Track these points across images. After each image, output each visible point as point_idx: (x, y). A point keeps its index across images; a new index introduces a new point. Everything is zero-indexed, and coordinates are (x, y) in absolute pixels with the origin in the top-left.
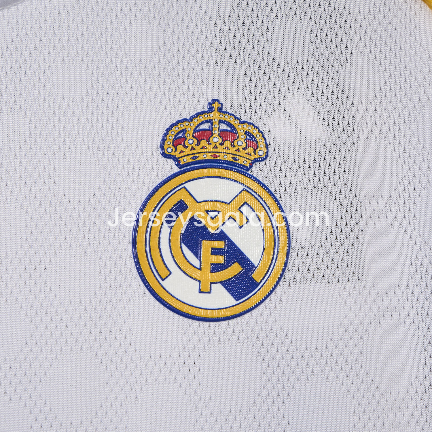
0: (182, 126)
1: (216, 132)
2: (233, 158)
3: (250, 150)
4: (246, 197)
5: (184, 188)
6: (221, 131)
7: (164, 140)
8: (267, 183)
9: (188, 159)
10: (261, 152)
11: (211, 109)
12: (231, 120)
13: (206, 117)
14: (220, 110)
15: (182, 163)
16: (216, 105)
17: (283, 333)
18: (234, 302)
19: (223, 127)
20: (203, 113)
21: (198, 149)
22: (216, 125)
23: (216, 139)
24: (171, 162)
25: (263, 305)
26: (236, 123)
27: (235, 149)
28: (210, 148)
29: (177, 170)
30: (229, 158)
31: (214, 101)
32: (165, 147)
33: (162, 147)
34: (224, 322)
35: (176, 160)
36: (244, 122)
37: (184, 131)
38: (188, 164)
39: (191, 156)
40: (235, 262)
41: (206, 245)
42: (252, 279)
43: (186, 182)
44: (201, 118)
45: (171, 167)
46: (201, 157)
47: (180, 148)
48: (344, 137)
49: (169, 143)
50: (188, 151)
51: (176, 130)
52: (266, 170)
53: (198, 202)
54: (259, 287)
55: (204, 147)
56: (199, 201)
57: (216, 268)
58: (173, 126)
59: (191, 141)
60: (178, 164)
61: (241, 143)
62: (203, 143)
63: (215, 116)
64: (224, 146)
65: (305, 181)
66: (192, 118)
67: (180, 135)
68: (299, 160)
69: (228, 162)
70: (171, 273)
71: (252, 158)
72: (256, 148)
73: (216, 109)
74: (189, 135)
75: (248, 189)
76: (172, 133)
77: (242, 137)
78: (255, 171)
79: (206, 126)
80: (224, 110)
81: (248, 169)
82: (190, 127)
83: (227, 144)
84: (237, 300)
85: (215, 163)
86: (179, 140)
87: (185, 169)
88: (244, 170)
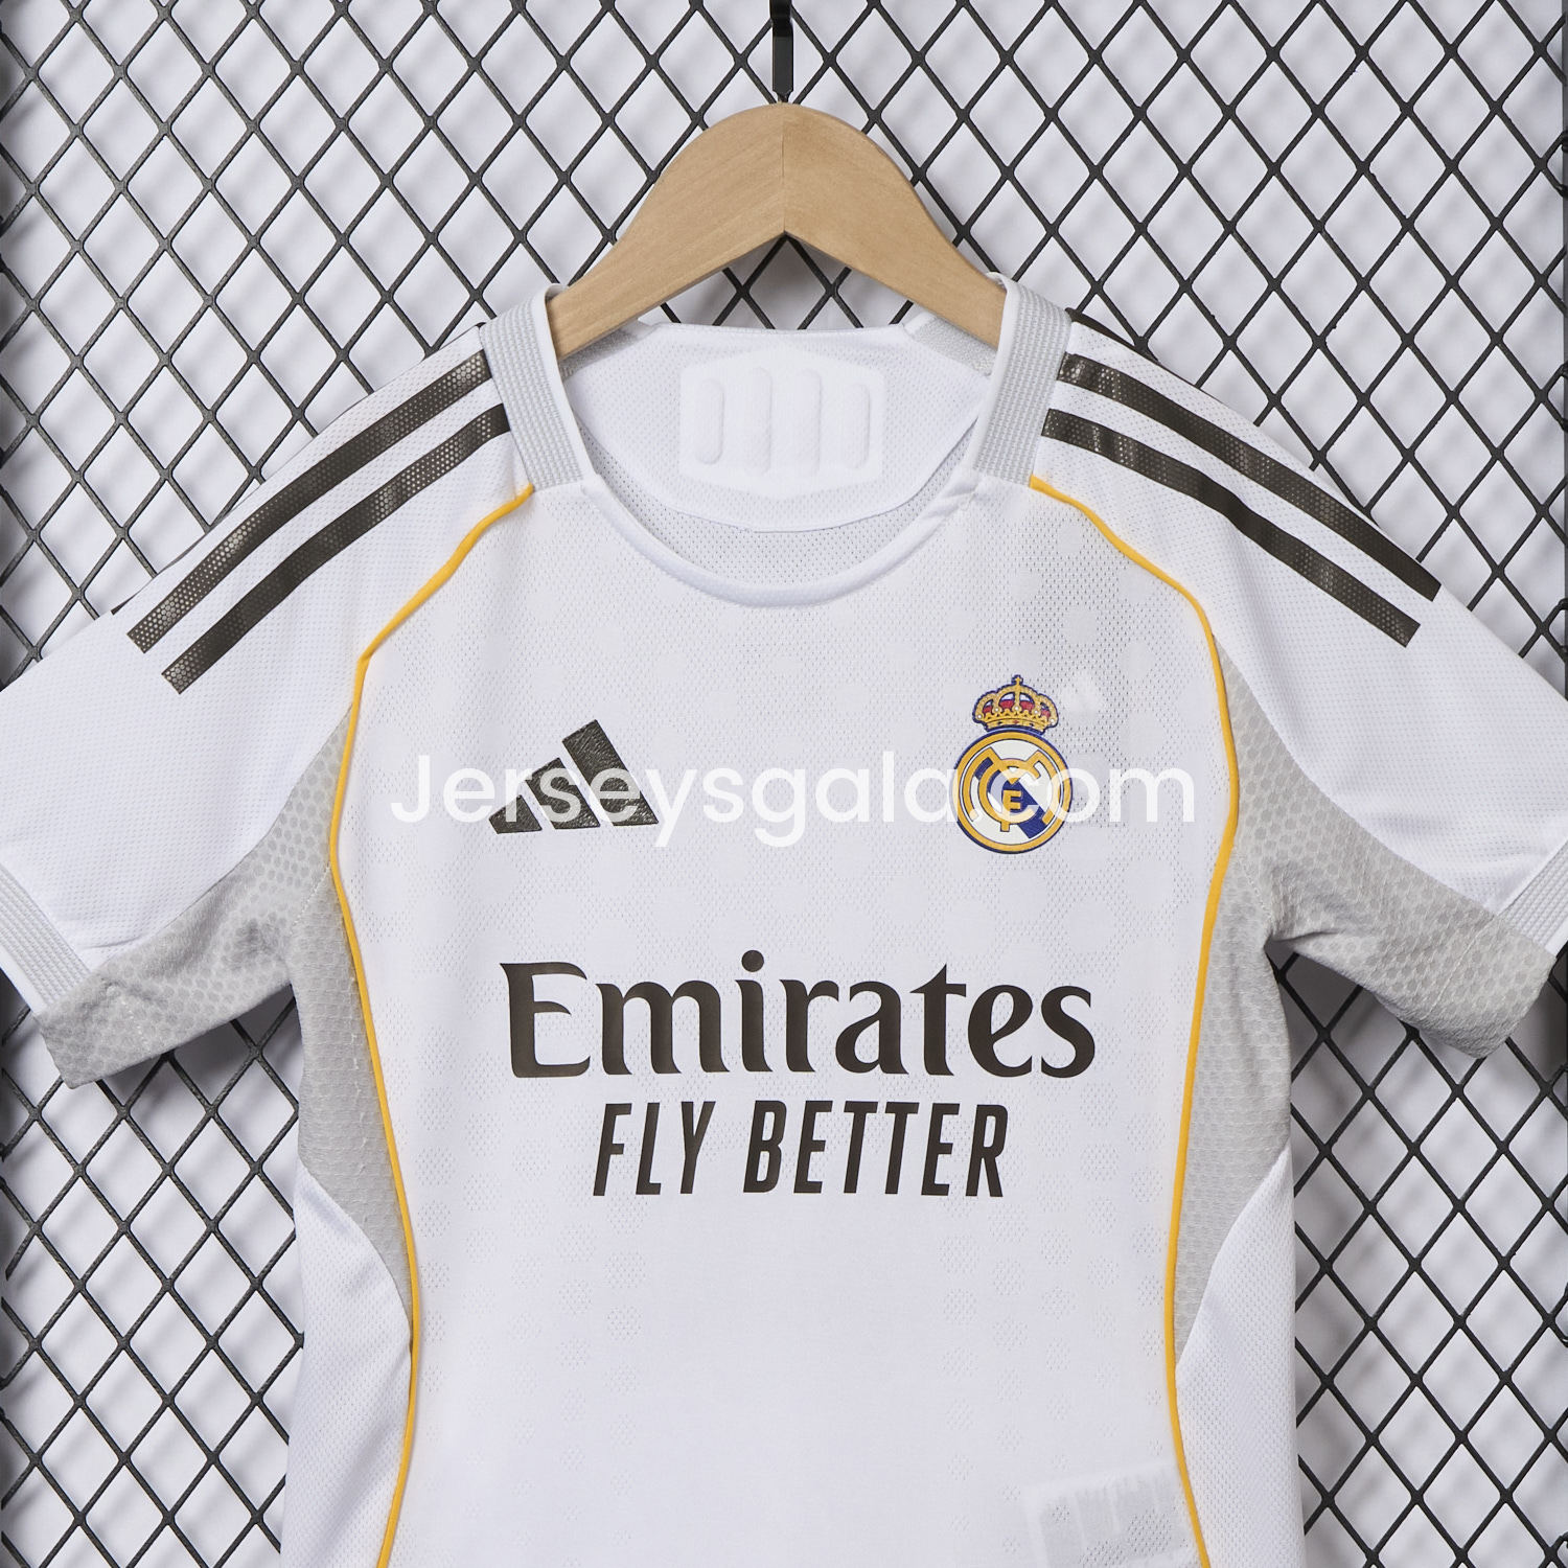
0: (989, 697)
1: (1017, 703)
2: (1030, 724)
3: (1044, 718)
4: (1040, 756)
5: (991, 747)
6: (1021, 701)
7: (976, 708)
8: (1056, 746)
9: (995, 725)
10: (1053, 720)
11: (1014, 683)
12: (1030, 693)
13: (1009, 689)
14: (1021, 683)
15: (989, 728)
16: (1018, 680)
17: (1064, 864)
18: (1028, 840)
19: (1023, 698)
20: (1008, 685)
21: (1002, 716)
22: (1017, 697)
23: (1017, 708)
24: (981, 726)
25: (1049, 843)
26: (1033, 695)
27: (1032, 716)
28: (1012, 715)
29: (986, 733)
30: (1026, 724)
31: (1016, 676)
32: (976, 714)
33: (974, 714)
34: (1018, 855)
35: (985, 725)
36: (1040, 694)
37: (992, 701)
38: (994, 729)
39: (997, 722)
42: (1042, 822)
43: (993, 743)
44: (1005, 691)
45: (980, 731)
46: (1004, 723)
47: (988, 714)
48: (1119, 710)
49: (979, 711)
50: (994, 717)
52: (1056, 735)
54: (1048, 828)
55: (1007, 715)
58: (983, 696)
59: (997, 709)
60: (986, 728)
61: (1036, 712)
62: (1007, 711)
63: (1017, 688)
64: (1024, 714)
65: (1086, 745)
66: (998, 690)
67: (989, 704)
68: (1083, 728)
69: (1027, 728)
71: (1046, 725)
72: (1049, 716)
73: (1018, 683)
74: (996, 704)
75: (1041, 750)
76: (982, 703)
77: (1038, 707)
78: (1046, 736)
79: (1010, 697)
80: (1025, 684)
81: (1042, 734)
82: (997, 698)
83: (1026, 712)
84: (1029, 838)
85: (1016, 728)
86: (987, 709)
87: (991, 732)
88: (1038, 734)
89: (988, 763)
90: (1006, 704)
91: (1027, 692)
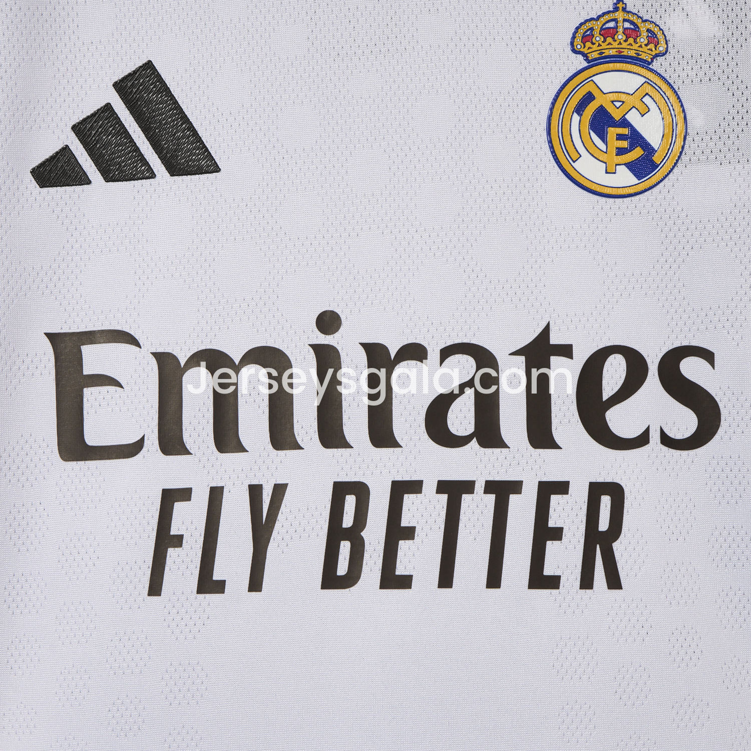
0: (589, 25)
1: (621, 30)
2: (636, 53)
3: (652, 46)
4: (648, 88)
5: (592, 80)
6: (625, 29)
7: (574, 37)
8: (666, 76)
9: (595, 55)
10: (662, 48)
11: (616, 9)
12: (634, 19)
13: (612, 16)
14: (624, 9)
15: (590, 59)
16: (620, 5)
17: (679, 208)
18: (637, 181)
19: (627, 25)
20: (609, 12)
21: (604, 46)
22: (620, 24)
23: (620, 36)
24: (580, 57)
25: (661, 184)
26: (638, 22)
27: (638, 45)
28: (615, 45)
29: (585, 64)
30: (632, 53)
31: (619, 1)
32: (575, 44)
33: (572, 44)
34: (628, 199)
35: (585, 55)
36: (646, 21)
37: (592, 29)
38: (596, 59)
39: (599, 52)
40: (637, 147)
41: (612, 132)
42: (652, 161)
43: (594, 76)
44: (607, 18)
45: (579, 62)
46: (607, 53)
47: (588, 44)
48: (737, 34)
49: (578, 40)
50: (595, 47)
51: (584, 28)
52: (666, 64)
53: (604, 94)
54: (659, 168)
55: (609, 44)
56: (605, 92)
57: (621, 152)
58: (581, 24)
59: (598, 38)
60: (587, 60)
61: (643, 40)
62: (609, 40)
63: (620, 15)
64: (628, 43)
65: (701, 74)
66: (599, 17)
67: (588, 33)
68: (696, 55)
69: (631, 57)
70: (581, 156)
71: (654, 53)
72: (657, 44)
73: (621, 8)
74: (596, 33)
75: (649, 82)
76: (581, 31)
77: (645, 34)
78: (655, 65)
79: (612, 25)
80: (628, 9)
81: (649, 63)
82: (597, 26)
83: (631, 40)
84: (639, 180)
85: (620, 58)
86: (587, 38)
87: (592, 63)
88: (646, 64)
89: (589, 98)
90: (609, 33)
91: (632, 19)
